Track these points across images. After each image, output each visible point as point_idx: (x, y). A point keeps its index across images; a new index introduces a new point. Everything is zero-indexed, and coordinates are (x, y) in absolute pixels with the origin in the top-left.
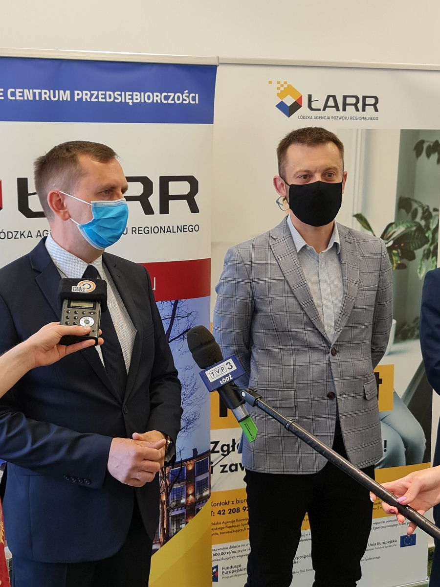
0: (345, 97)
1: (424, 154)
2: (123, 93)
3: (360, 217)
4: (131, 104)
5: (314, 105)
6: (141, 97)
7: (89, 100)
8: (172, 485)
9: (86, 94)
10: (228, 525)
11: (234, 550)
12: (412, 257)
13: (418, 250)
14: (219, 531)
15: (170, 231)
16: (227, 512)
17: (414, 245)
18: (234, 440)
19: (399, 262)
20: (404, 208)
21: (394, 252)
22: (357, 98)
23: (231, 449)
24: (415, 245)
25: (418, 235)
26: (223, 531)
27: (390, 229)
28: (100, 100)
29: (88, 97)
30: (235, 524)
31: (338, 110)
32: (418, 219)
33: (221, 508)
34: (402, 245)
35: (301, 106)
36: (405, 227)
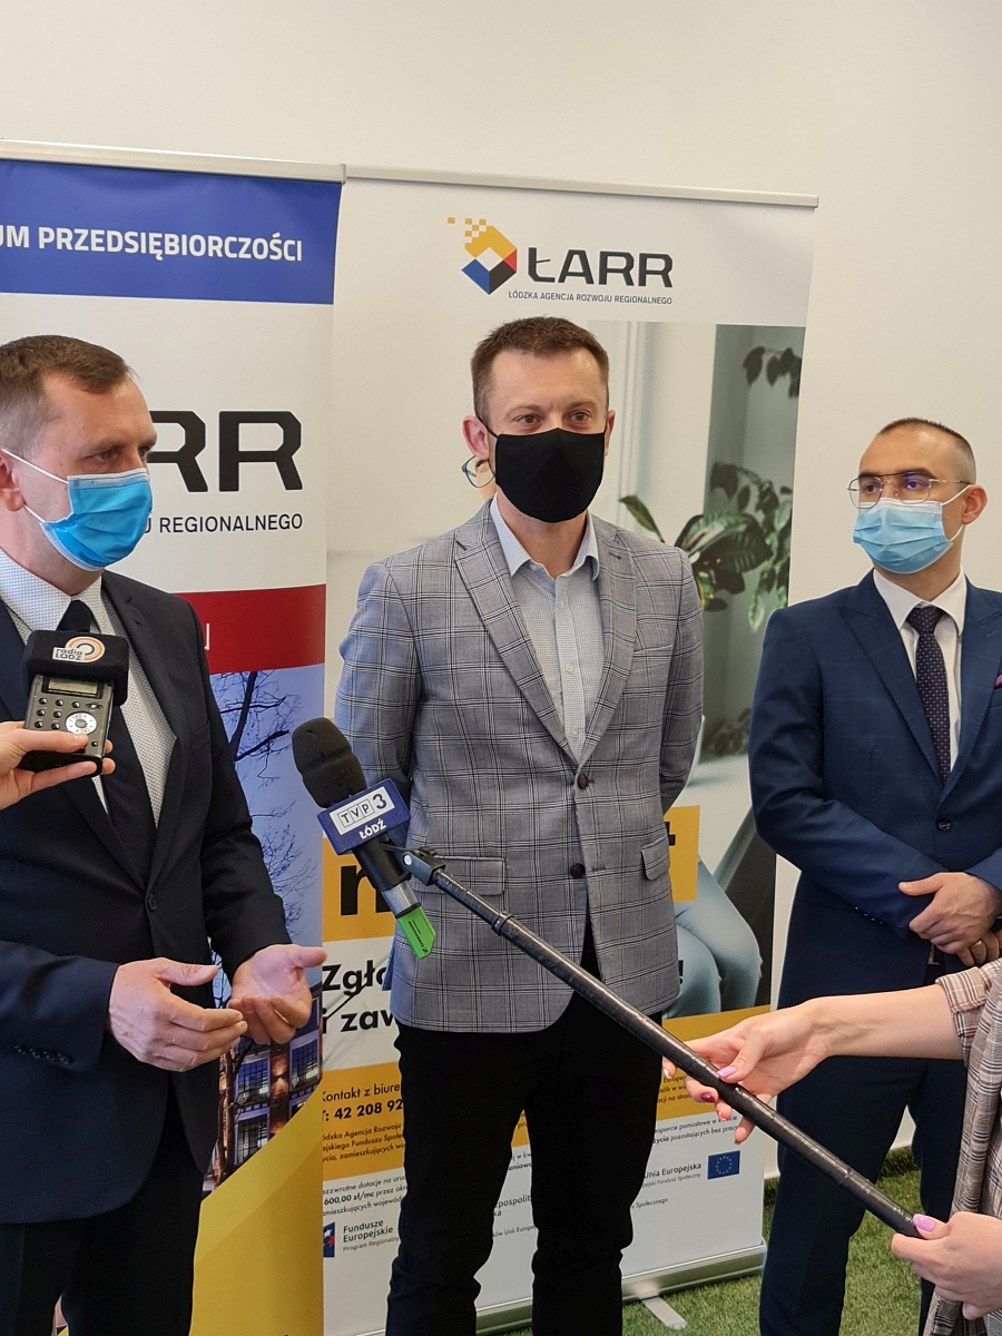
0: (604, 256)
1: (763, 375)
2: (143, 235)
3: (633, 503)
4: (159, 258)
5: (541, 270)
6: (180, 244)
7: (69, 247)
8: (241, 1057)
9: (65, 235)
10: (357, 1139)
11: (368, 1190)
12: (737, 586)
13: (751, 572)
14: (337, 1153)
15: (241, 527)
16: (355, 1112)
17: (742, 561)
18: (370, 963)
19: (712, 596)
20: (722, 485)
21: (702, 574)
22: (629, 257)
23: (364, 981)
24: (745, 562)
25: (751, 541)
26: (347, 1151)
27: (694, 528)
28: (94, 248)
29: (68, 241)
30: (370, 1137)
31: (590, 281)
32: (750, 509)
33: (343, 1104)
34: (718, 561)
35: (514, 272)
36: (725, 524)
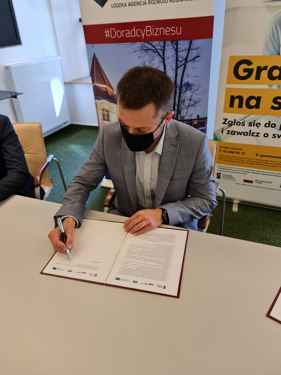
10: (228, 157)
11: (229, 168)
14: (223, 159)
16: (228, 152)
18: (235, 120)
23: (233, 124)
26: (225, 159)
30: (231, 158)
33: (225, 149)
